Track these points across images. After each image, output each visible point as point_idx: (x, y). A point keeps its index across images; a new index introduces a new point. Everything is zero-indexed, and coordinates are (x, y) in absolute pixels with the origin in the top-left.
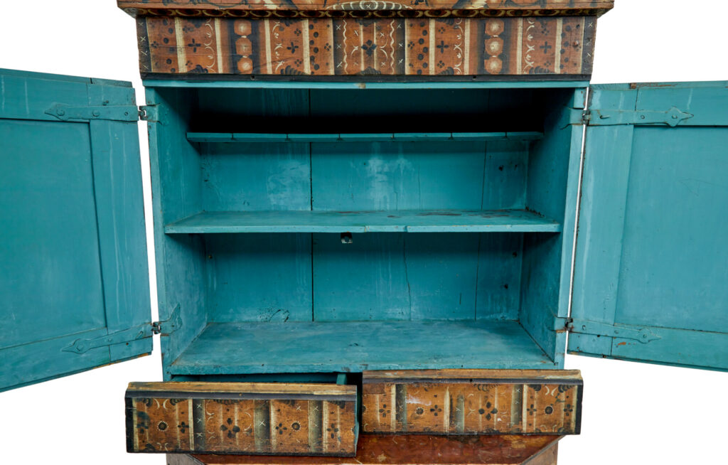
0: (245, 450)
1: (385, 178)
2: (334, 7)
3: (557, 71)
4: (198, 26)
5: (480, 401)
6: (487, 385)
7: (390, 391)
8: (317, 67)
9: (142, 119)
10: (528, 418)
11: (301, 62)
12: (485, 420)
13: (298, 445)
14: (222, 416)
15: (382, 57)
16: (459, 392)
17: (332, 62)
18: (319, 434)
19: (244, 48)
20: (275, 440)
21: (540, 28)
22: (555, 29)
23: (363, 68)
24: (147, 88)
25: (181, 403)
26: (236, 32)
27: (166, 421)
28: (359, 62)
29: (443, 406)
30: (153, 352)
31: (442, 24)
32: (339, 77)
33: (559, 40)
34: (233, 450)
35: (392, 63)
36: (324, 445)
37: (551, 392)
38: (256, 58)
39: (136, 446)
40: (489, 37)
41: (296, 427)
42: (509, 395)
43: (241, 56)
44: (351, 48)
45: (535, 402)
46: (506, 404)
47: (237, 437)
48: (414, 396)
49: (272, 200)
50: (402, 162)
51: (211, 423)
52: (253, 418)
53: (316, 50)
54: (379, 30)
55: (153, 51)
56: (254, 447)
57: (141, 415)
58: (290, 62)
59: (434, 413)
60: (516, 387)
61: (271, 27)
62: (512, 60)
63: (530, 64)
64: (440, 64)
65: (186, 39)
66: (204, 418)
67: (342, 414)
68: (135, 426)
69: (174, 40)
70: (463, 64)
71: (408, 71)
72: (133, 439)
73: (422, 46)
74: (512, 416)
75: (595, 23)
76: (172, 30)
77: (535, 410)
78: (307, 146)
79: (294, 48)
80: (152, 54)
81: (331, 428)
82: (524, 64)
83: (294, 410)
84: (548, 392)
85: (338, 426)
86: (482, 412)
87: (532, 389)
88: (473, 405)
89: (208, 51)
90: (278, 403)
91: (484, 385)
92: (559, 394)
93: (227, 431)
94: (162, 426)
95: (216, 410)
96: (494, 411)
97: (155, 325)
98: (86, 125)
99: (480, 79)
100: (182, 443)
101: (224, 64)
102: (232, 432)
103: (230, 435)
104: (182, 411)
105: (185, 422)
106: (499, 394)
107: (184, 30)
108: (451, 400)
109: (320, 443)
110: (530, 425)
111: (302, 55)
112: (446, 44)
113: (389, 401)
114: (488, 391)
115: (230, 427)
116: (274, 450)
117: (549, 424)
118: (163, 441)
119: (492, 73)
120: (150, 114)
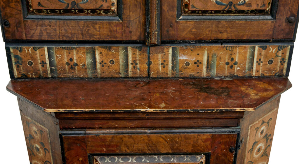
0: (82, 76)
5: (227, 57)
6: (232, 47)
7: (168, 51)
10: (257, 67)
12: (229, 69)
13: (114, 73)
14: (66, 57)
16: (213, 51)
18: (126, 66)
20: (100, 70)
25: (40, 49)
27: (32, 60)
29: (203, 61)
34: (75, 76)
36: (129, 73)
37: (273, 50)
39: (16, 76)
41: (112, 62)
42: (246, 53)
45: (262, 57)
46: (243, 59)
47: (76, 69)
48: (183, 54)
51: (60, 61)
52: (85, 58)
56: (87, 74)
57: (16, 57)
59: (196, 65)
60: (251, 48)
66: (55, 58)
67: (140, 54)
68: (13, 63)
72: (13, 71)
74: (247, 66)
77: (262, 62)
81: (133, 63)
83: (110, 53)
84: (271, 50)
85: (138, 62)
86: (227, 64)
87: (261, 49)
88: (222, 59)
90: (100, 48)
91: (230, 47)
92: (278, 52)
93: (70, 65)
94: (30, 63)
95: (62, 53)
96: (235, 63)
100: (43, 73)
102: (73, 66)
103: (72, 68)
104: (41, 54)
105: (44, 61)
106: (239, 52)
108: (208, 57)
109: (127, 71)
110: (258, 71)
113: (168, 58)
114: (233, 50)
115: (72, 63)
116: (99, 76)
117: (270, 70)
118: (31, 72)
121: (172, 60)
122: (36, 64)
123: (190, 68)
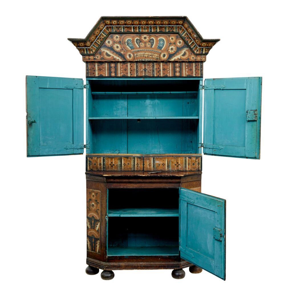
0: (116, 170)
1: (151, 106)
2: (136, 60)
3: (194, 76)
4: (101, 65)
5: (175, 162)
7: (151, 159)
8: (132, 75)
9: (85, 88)
10: (188, 166)
11: (127, 73)
12: (177, 167)
13: (129, 169)
14: (110, 161)
15: (148, 72)
16: (169, 159)
17: (135, 73)
18: (134, 166)
19: (113, 70)
20: (123, 168)
21: (189, 65)
22: (193, 65)
23: (143, 75)
24: (87, 80)
25: (100, 158)
26: (111, 66)
28: (143, 73)
29: (165, 164)
30: (84, 154)
31: (164, 64)
32: (137, 77)
33: (194, 68)
34: (113, 170)
35: (151, 74)
37: (194, 159)
38: (116, 72)
39: (88, 169)
40: (176, 67)
41: (128, 164)
42: (183, 160)
43: (112, 72)
44: (140, 70)
45: (190, 162)
46: (182, 163)
47: (114, 167)
48: (158, 161)
49: (115, 113)
50: (157, 101)
51: (107, 163)
52: (118, 162)
53: (131, 70)
54: (148, 65)
55: (89, 71)
56: (118, 169)
57: (90, 161)
58: (125, 73)
59: (163, 165)
60: (185, 158)
61: (120, 65)
62: (182, 73)
63: (187, 74)
64: (164, 74)
65: (98, 68)
66: (105, 162)
67: (140, 160)
68: (88, 164)
69: (95, 68)
70: (170, 74)
71: (155, 75)
73: (159, 69)
74: (184, 166)
75: (203, 64)
76: (95, 66)
77: (190, 164)
78: (126, 96)
79: (126, 70)
80: (89, 72)
81: (137, 164)
82: (185, 74)
83: (128, 160)
85: (139, 164)
86: (176, 165)
87: (189, 158)
88: (173, 163)
89: (104, 71)
90: (124, 158)
91: (176, 157)
92: (196, 160)
94: (95, 164)
95: (108, 160)
96: (179, 165)
97: (85, 145)
98: (72, 90)
99: (174, 77)
100: (100, 168)
101: (107, 74)
103: (112, 166)
104: (100, 160)
105: (101, 163)
106: (180, 160)
107: (98, 66)
108: (168, 162)
109: (134, 168)
110: (189, 168)
111: (128, 71)
112: (165, 69)
113: (151, 162)
114: (177, 159)
115: (112, 164)
116: (123, 170)
117: (194, 168)
118: (95, 168)
119: (177, 76)
120: (87, 87)
121: (153, 163)
122: (97, 164)
123: (160, 167)
